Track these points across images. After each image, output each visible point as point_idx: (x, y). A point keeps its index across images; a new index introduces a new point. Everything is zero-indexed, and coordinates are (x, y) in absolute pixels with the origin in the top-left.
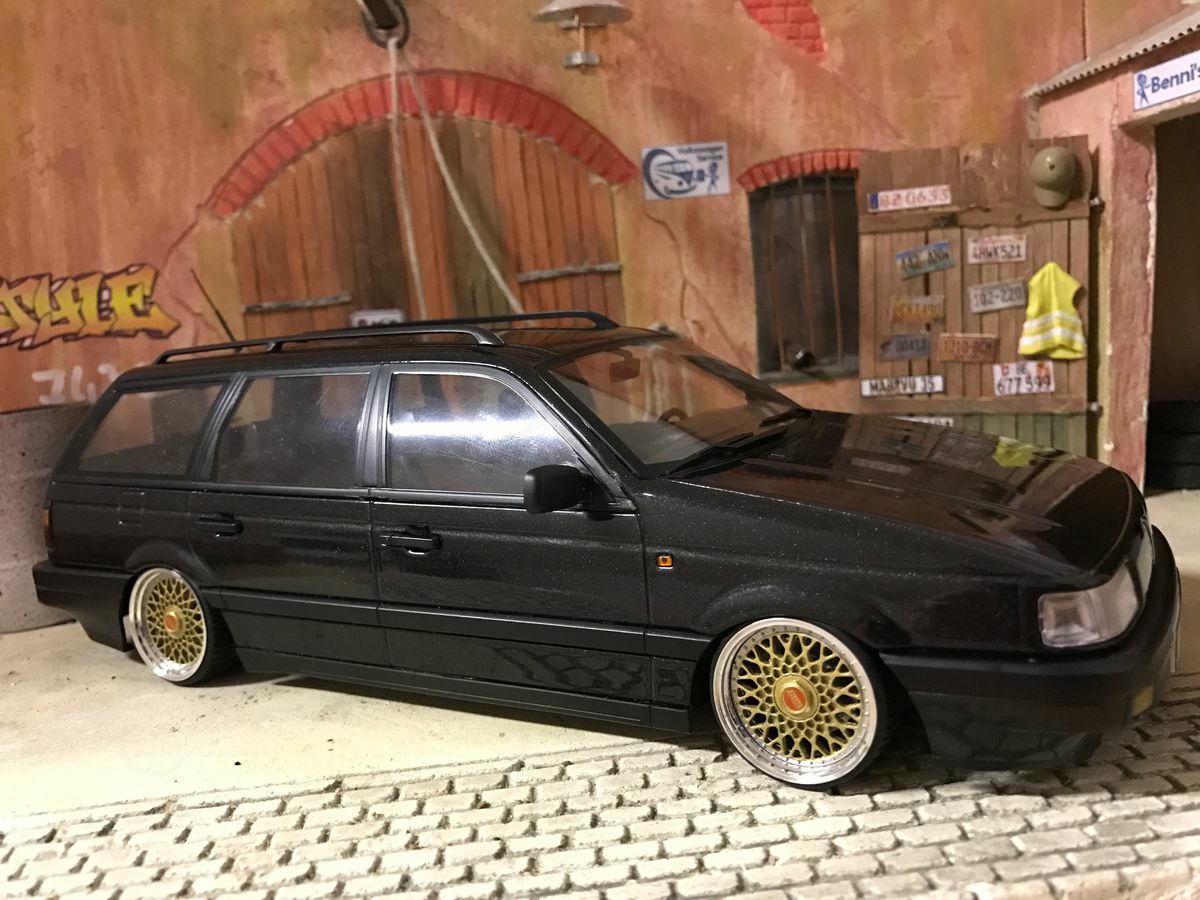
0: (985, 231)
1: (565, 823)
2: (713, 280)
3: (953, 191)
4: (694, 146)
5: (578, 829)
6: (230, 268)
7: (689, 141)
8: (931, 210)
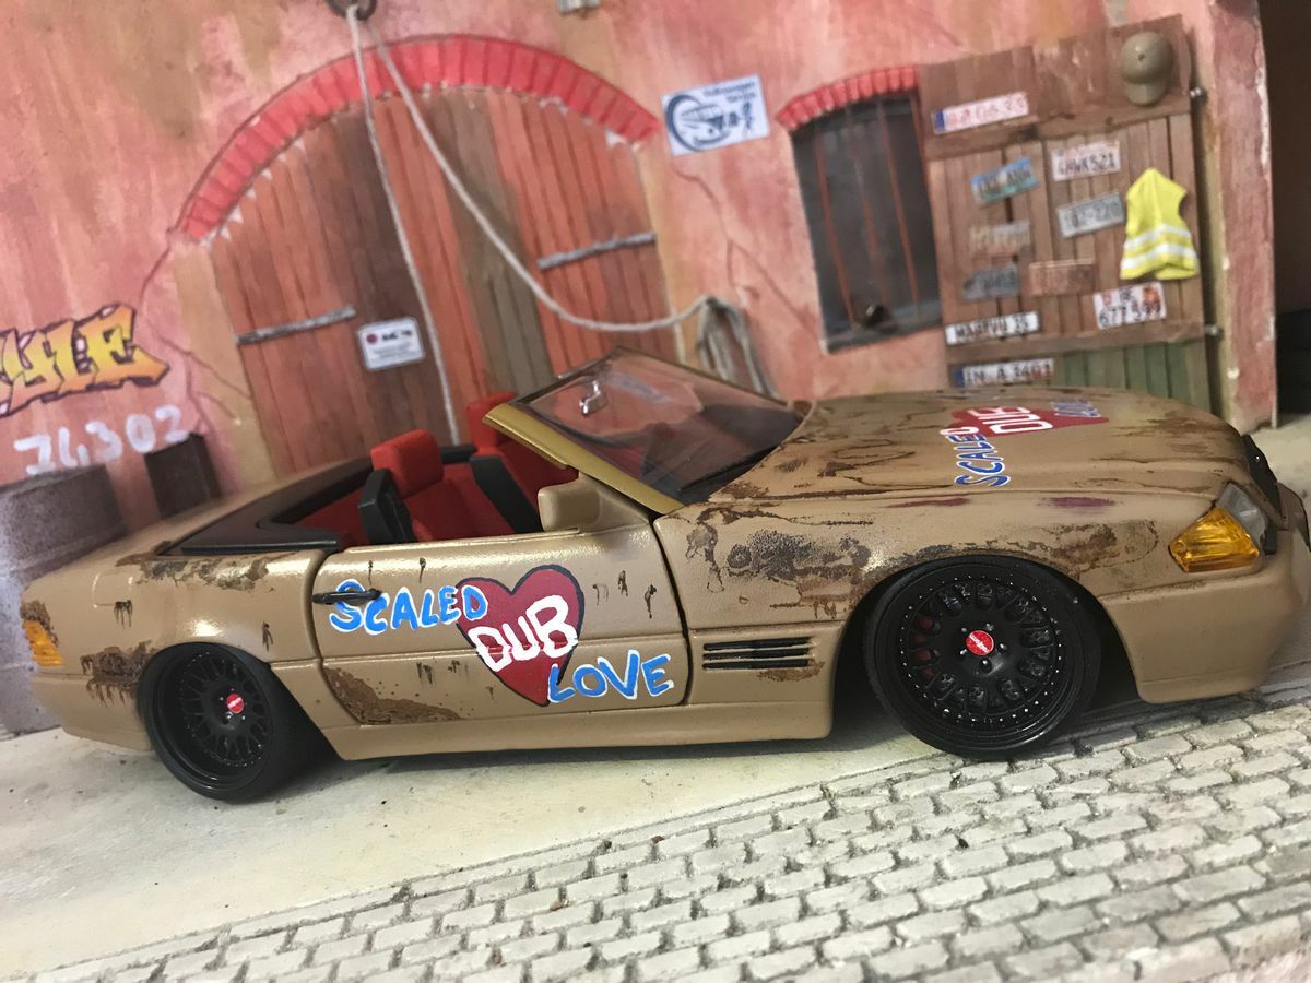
0: (1072, 141)
1: (662, 917)
2: (762, 238)
3: (1030, 99)
4: (722, 86)
5: (677, 923)
6: (215, 295)
7: (715, 79)
8: (1007, 124)
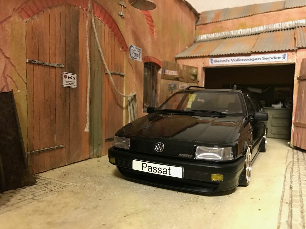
0: (182, 82)
2: (138, 83)
3: (178, 73)
7: (137, 46)
8: (174, 76)
